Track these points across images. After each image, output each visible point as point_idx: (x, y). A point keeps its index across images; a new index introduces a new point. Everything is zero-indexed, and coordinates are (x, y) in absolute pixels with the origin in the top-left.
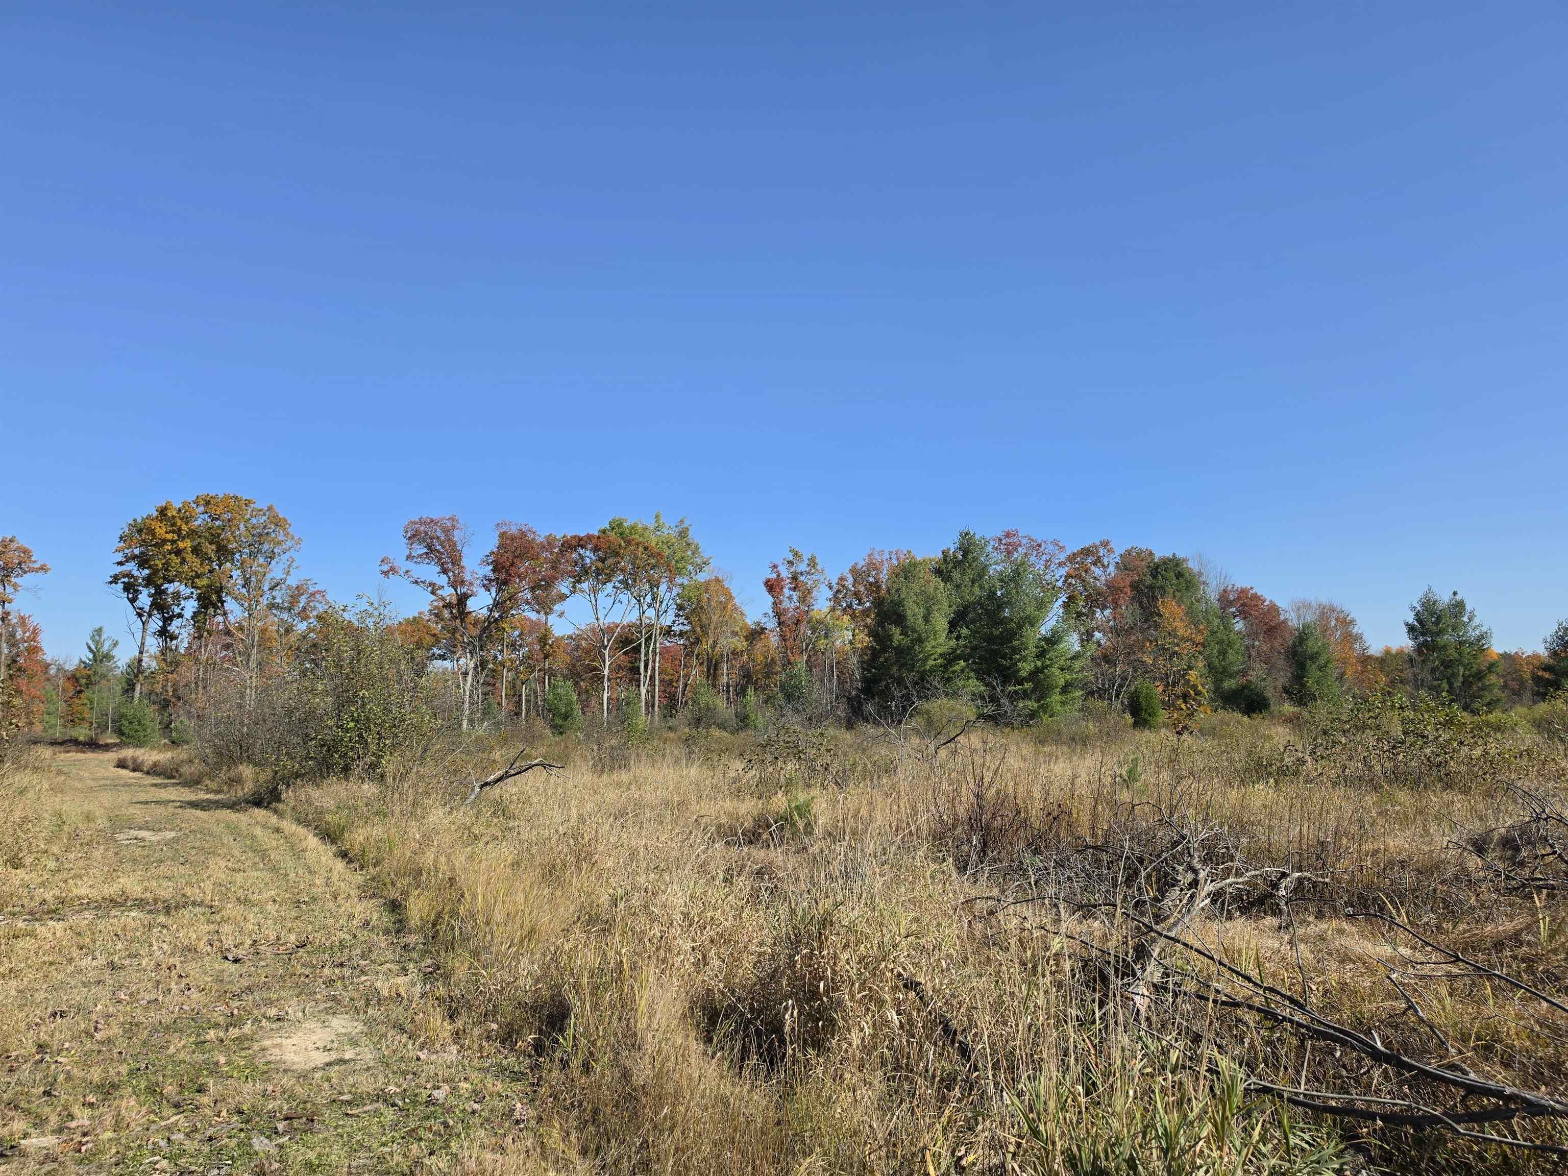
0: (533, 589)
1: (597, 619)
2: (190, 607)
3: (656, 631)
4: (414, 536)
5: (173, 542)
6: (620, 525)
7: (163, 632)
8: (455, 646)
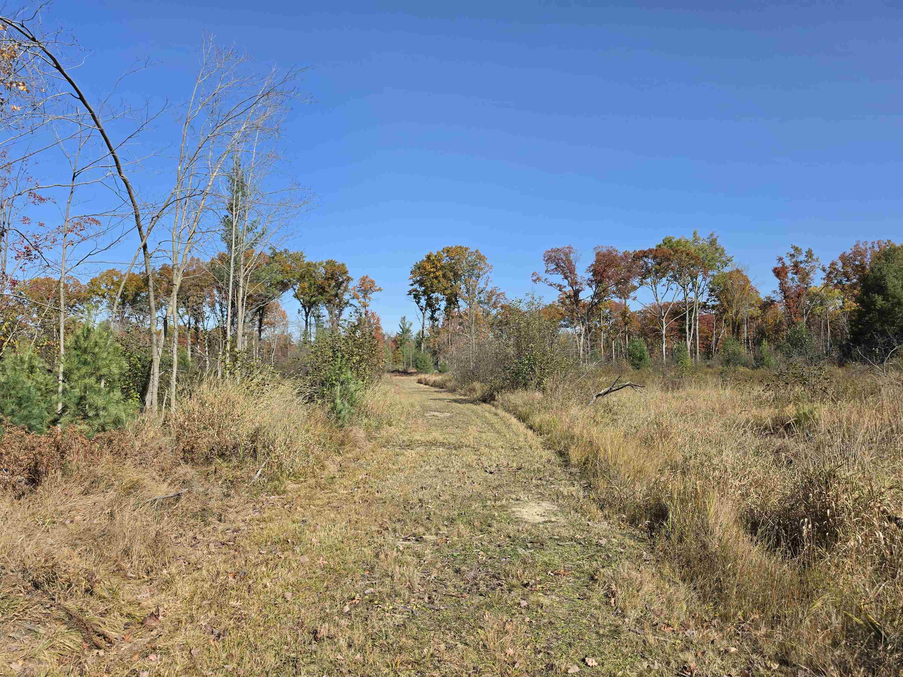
0: (617, 285)
1: (657, 300)
2: (443, 304)
3: (696, 306)
4: (549, 259)
5: (434, 272)
6: (670, 241)
7: (432, 318)
8: (573, 320)
